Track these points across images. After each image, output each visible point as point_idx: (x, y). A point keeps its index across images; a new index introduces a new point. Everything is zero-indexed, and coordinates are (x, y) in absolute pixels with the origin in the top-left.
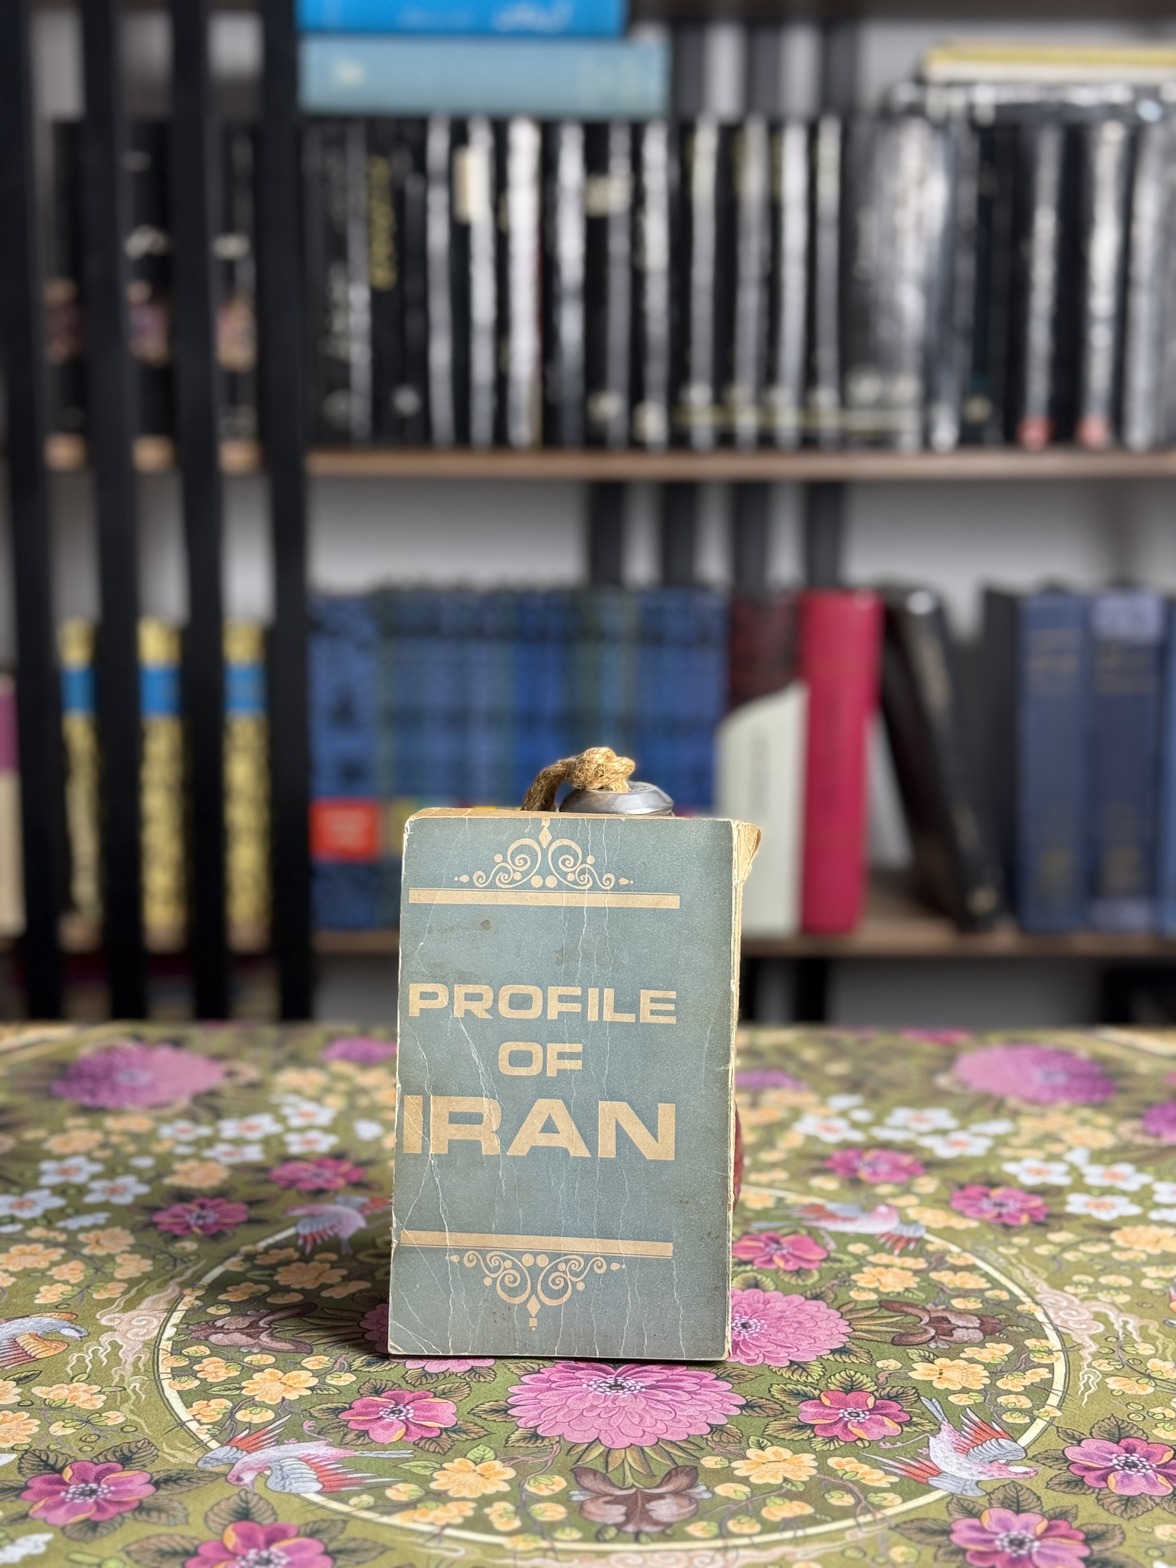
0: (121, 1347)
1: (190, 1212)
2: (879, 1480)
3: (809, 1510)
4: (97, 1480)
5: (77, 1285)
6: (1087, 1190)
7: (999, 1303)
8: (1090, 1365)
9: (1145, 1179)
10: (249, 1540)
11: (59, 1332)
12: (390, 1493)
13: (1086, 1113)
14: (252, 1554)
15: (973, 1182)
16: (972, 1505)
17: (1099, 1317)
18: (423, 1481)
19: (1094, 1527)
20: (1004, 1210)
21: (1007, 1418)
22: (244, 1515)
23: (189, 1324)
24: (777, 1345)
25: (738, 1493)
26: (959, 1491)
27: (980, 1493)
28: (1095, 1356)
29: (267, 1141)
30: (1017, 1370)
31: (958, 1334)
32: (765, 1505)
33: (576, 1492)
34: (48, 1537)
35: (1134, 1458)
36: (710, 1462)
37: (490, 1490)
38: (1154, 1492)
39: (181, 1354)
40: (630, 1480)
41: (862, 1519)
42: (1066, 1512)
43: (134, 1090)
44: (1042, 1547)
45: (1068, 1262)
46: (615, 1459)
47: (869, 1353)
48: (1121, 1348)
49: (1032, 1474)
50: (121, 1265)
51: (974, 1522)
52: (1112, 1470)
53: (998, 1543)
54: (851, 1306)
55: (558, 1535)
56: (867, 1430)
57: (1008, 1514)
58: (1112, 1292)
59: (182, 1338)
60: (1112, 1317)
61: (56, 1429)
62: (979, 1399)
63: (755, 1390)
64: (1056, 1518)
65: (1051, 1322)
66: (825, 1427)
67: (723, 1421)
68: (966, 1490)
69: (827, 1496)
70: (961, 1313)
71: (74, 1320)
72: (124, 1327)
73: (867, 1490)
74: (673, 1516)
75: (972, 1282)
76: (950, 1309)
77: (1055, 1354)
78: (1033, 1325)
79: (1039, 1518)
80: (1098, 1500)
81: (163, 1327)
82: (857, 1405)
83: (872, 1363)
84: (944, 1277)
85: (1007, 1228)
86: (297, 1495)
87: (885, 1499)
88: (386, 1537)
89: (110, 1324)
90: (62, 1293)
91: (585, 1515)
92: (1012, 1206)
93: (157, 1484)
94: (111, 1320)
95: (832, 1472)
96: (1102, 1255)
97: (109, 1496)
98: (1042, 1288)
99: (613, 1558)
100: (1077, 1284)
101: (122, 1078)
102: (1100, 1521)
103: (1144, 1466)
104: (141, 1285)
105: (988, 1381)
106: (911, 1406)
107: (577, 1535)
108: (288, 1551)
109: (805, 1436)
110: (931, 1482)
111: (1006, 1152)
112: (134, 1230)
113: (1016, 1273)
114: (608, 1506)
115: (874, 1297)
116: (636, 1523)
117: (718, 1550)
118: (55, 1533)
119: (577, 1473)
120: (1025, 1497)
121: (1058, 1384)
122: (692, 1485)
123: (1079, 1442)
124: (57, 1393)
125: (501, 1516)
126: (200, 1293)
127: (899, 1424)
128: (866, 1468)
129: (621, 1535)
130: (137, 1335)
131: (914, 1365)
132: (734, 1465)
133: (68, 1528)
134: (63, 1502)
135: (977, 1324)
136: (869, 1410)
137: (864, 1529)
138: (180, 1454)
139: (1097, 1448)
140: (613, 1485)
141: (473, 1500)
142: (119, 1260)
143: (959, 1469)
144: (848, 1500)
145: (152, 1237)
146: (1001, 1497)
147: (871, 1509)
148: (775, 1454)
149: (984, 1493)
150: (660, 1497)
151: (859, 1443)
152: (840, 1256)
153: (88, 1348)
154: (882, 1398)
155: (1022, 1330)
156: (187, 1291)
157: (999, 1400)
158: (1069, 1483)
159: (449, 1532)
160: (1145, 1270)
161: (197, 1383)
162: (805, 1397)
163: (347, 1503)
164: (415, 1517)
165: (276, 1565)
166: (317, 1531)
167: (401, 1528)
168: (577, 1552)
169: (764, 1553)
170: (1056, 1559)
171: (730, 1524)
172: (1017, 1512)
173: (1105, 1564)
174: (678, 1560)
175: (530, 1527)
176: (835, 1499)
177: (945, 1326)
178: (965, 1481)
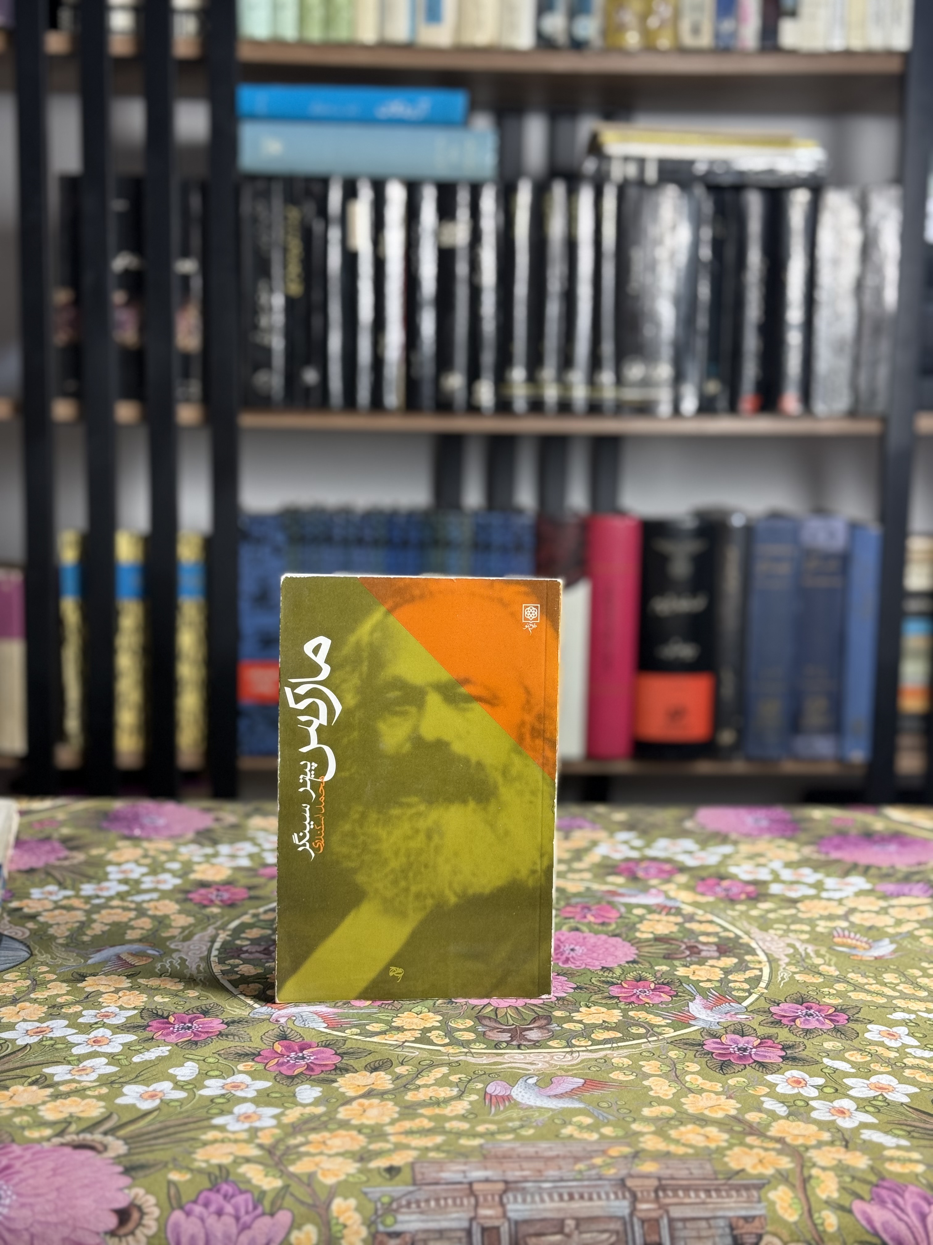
0: (187, 960)
1: (211, 893)
2: (659, 1022)
3: (619, 1035)
4: (191, 1021)
5: (151, 930)
6: (783, 882)
7: (729, 939)
8: (784, 969)
9: (819, 876)
10: (289, 1049)
11: (145, 952)
12: (367, 1027)
13: (782, 842)
14: (293, 1055)
15: (710, 876)
17: (790, 945)
18: (388, 1023)
19: (788, 1043)
20: (731, 893)
21: (736, 994)
22: (283, 1037)
23: (226, 950)
24: (593, 959)
25: (577, 1028)
26: (707, 1027)
27: (720, 1027)
28: (788, 964)
29: (251, 856)
30: (740, 970)
31: (703, 954)
32: (593, 1033)
33: (480, 1027)
34: (170, 1048)
35: (812, 1011)
36: (558, 1014)
37: (428, 1025)
38: (824, 1027)
39: (224, 963)
40: (511, 1022)
41: (650, 1039)
42: (771, 1036)
43: (156, 830)
44: (756, 1051)
45: (771, 920)
46: (501, 1013)
47: (649, 963)
48: (803, 960)
49: (750, 1018)
50: (174, 920)
51: (718, 1040)
52: (798, 1017)
53: (731, 1049)
54: (636, 940)
55: (472, 1046)
56: (651, 999)
57: (737, 1037)
58: (798, 933)
59: (223, 956)
60: (798, 944)
61: (158, 999)
62: (718, 984)
63: (581, 981)
64: (764, 1039)
65: (760, 947)
66: (626, 998)
67: (564, 995)
68: (712, 1026)
69: (629, 1029)
70: (705, 944)
71: (153, 946)
72: (185, 949)
73: (652, 1026)
74: (539, 1037)
75: (711, 928)
76: (699, 942)
77: (764, 964)
78: (749, 949)
79: (756, 1039)
80: (790, 1031)
81: (210, 950)
82: (644, 987)
83: (652, 967)
85: (732, 901)
86: (314, 1028)
87: (664, 1030)
88: (371, 1047)
89: (177, 948)
90: (142, 934)
91: (487, 1037)
92: (735, 890)
93: (227, 1024)
94: (177, 946)
95: (632, 1018)
96: (792, 916)
97: (200, 1029)
98: (755, 931)
99: (506, 1056)
100: (776, 929)
101: (146, 821)
102: (791, 1040)
103: (817, 1015)
104: (191, 928)
105: (723, 976)
106: (677, 987)
107: (484, 1046)
108: (313, 1053)
109: (614, 1002)
110: (692, 1022)
111: (730, 862)
112: (177, 901)
113: (738, 924)
114: (500, 1033)
115: (651, 936)
116: (517, 1041)
117: (567, 1052)
118: (172, 1046)
119: (479, 1018)
120: (746, 1029)
121: (766, 977)
122: (549, 1024)
123: (778, 1005)
124: (154, 982)
125: (437, 1037)
126: (229, 933)
127: (670, 996)
128: (652, 1016)
130: (194, 954)
131: (678, 969)
132: (572, 1015)
133: (179, 1044)
134: (173, 1032)
135: (715, 948)
136: (652, 990)
137: (653, 1043)
138: (237, 1010)
139: (789, 1007)
140: (502, 1024)
141: (419, 1030)
142: (172, 917)
143: (707, 1016)
144: (642, 1031)
145: (189, 906)
146: (732, 1029)
147: (656, 1034)
148: (597, 1010)
150: (531, 1029)
151: (647, 1005)
152: (629, 916)
153: (166, 960)
154: (659, 984)
155: (742, 951)
156: (220, 932)
157: (730, 985)
158: (772, 1023)
159: (406, 1044)
160: (819, 922)
161: (239, 976)
162: (613, 984)
163: (344, 1032)
164: (386, 1038)
165: (308, 1060)
166: (329, 1044)
167: (379, 1043)
168: (485, 1053)
169: (595, 1054)
170: (765, 1056)
171: (573, 1041)
172: (743, 1036)
173: (794, 1059)
174: (544, 1057)
175: (455, 1042)
176: (634, 1030)
177: (695, 950)
178: (711, 1022)
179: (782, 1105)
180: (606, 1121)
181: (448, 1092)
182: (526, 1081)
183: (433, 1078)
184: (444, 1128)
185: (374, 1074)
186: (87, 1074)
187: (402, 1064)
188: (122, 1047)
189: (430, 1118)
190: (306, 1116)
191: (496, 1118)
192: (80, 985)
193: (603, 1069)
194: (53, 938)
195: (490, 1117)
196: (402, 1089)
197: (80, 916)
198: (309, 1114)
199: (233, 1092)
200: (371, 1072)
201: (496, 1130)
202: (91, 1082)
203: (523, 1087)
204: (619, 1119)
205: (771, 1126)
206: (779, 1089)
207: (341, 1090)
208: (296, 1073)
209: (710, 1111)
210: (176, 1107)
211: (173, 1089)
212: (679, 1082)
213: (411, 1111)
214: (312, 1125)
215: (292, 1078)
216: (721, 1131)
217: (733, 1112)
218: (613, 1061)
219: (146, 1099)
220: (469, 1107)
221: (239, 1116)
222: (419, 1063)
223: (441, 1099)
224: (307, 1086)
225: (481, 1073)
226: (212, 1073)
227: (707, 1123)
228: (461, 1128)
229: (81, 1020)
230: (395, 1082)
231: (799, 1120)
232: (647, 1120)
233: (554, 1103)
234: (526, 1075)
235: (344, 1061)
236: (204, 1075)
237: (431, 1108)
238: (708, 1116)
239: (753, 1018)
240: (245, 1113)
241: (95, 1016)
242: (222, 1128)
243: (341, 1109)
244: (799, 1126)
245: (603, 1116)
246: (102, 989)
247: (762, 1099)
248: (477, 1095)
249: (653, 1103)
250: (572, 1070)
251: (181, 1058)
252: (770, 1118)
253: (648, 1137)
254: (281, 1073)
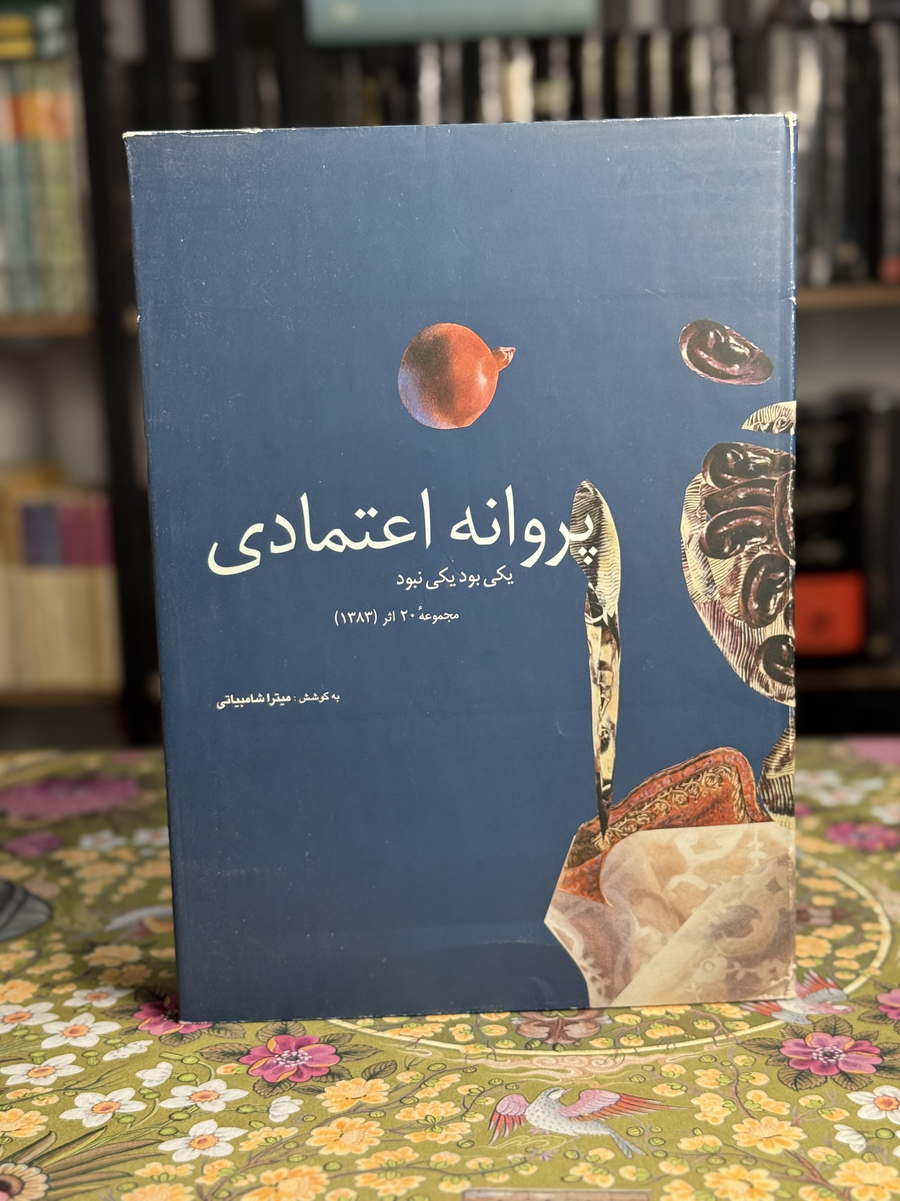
2: (735, 1013)
3: (681, 1032)
7: (848, 901)
10: (284, 1046)
14: (286, 1054)
15: (846, 820)
16: (800, 1031)
19: (888, 1046)
20: (866, 841)
21: (839, 976)
22: (283, 1030)
25: (632, 1021)
26: (792, 1021)
27: (808, 1022)
30: (853, 944)
31: (814, 921)
32: (650, 1028)
33: (516, 1018)
34: (150, 1042)
41: (717, 1038)
42: (869, 1036)
44: (845, 1057)
49: (850, 1010)
51: (801, 1041)
53: (814, 1054)
55: (499, 1045)
57: (827, 1036)
62: (820, 963)
64: (860, 1040)
65: (885, 913)
68: (798, 1021)
69: (695, 1023)
70: (818, 907)
73: (724, 1020)
74: (582, 1034)
75: (830, 886)
76: (811, 905)
77: (884, 935)
78: (871, 915)
79: (849, 1039)
80: (895, 1027)
84: (811, 883)
85: (865, 851)
87: (737, 1025)
88: (378, 1044)
91: (520, 1032)
92: (872, 837)
98: (884, 891)
99: (535, 1060)
102: (893, 1041)
105: (829, 951)
107: (512, 1045)
108: (310, 1053)
110: (773, 1016)
111: (875, 801)
113: (866, 881)
114: (537, 1029)
116: (554, 1039)
117: (611, 1056)
118: (154, 1041)
120: (840, 1025)
122: (599, 1016)
123: (889, 991)
125: (460, 1032)
128: (728, 1006)
129: (543, 1045)
133: (164, 1037)
134: (162, 1021)
135: (828, 913)
137: (718, 1044)
140: (543, 1015)
141: (442, 1023)
143: (796, 1007)
144: (711, 1026)
146: (823, 1025)
147: (726, 1031)
149: (811, 1022)
150: (576, 1022)
155: (860, 918)
157: (835, 963)
158: (875, 1017)
159: (422, 1041)
163: (355, 1024)
164: (401, 1033)
165: (301, 1061)
166: (333, 1041)
167: (391, 1039)
168: (510, 1055)
169: (644, 1058)
170: (855, 1065)
171: (623, 1041)
172: (833, 1035)
173: (891, 1069)
174: (581, 1062)
175: (481, 1039)
176: (701, 1026)
177: (805, 916)
178: (799, 1015)
179: (860, 1136)
180: (630, 1156)
181: (449, 1110)
182: (548, 1096)
183: (438, 1090)
184: (428, 1161)
185: (371, 1082)
186: (45, 1077)
187: (408, 1069)
188: (97, 1040)
189: (416, 1149)
190: (271, 1141)
191: (496, 1148)
192: (86, 957)
193: (647, 1079)
194: (82, 896)
195: (491, 1147)
196: (398, 1104)
197: (120, 869)
198: (276, 1139)
199: (199, 1104)
200: (368, 1080)
201: (490, 1167)
202: (45, 1087)
203: (543, 1104)
204: (647, 1154)
205: (839, 1169)
206: (862, 1114)
207: (324, 1104)
208: (281, 1079)
209: (765, 1145)
210: (127, 1124)
211: (134, 1099)
212: (736, 1101)
213: (397, 1137)
214: (274, 1155)
215: (273, 1086)
216: (771, 1176)
217: (794, 1147)
218: (663, 1069)
219: (98, 1113)
220: (470, 1131)
221: (193, 1140)
222: (428, 1069)
223: (438, 1120)
224: (287, 1098)
225: (498, 1083)
226: (183, 1078)
227: (756, 1162)
228: (449, 1163)
229: (69, 1003)
230: (392, 1094)
231: (877, 1160)
232: (681, 1155)
233: (575, 1128)
234: (552, 1087)
235: (341, 1064)
236: (175, 1080)
237: (424, 1132)
238: (760, 1152)
239: (853, 1010)
240: (202, 1135)
241: (86, 998)
242: (165, 1158)
243: (314, 1132)
244: (873, 1169)
245: (628, 1148)
246: (107, 963)
247: (837, 1127)
248: (484, 1115)
249: (697, 1132)
250: (610, 1080)
251: (156, 1058)
252: (839, 1157)
253: (676, 1183)
254: (263, 1078)
